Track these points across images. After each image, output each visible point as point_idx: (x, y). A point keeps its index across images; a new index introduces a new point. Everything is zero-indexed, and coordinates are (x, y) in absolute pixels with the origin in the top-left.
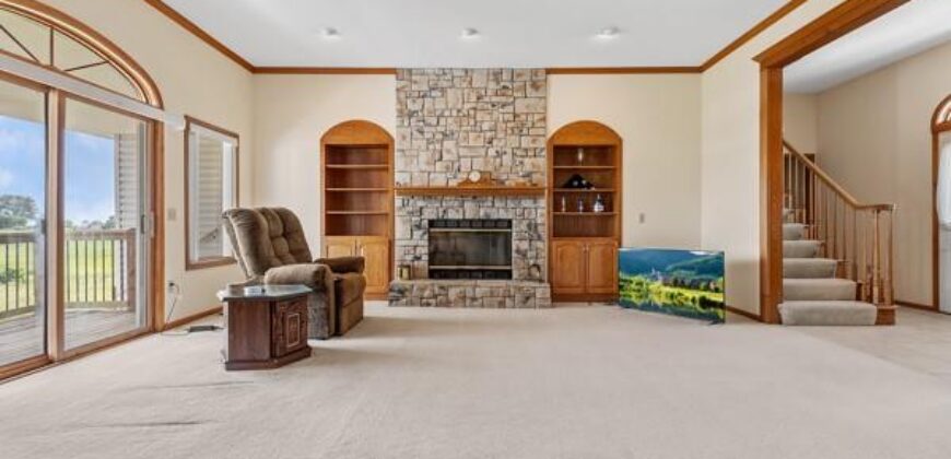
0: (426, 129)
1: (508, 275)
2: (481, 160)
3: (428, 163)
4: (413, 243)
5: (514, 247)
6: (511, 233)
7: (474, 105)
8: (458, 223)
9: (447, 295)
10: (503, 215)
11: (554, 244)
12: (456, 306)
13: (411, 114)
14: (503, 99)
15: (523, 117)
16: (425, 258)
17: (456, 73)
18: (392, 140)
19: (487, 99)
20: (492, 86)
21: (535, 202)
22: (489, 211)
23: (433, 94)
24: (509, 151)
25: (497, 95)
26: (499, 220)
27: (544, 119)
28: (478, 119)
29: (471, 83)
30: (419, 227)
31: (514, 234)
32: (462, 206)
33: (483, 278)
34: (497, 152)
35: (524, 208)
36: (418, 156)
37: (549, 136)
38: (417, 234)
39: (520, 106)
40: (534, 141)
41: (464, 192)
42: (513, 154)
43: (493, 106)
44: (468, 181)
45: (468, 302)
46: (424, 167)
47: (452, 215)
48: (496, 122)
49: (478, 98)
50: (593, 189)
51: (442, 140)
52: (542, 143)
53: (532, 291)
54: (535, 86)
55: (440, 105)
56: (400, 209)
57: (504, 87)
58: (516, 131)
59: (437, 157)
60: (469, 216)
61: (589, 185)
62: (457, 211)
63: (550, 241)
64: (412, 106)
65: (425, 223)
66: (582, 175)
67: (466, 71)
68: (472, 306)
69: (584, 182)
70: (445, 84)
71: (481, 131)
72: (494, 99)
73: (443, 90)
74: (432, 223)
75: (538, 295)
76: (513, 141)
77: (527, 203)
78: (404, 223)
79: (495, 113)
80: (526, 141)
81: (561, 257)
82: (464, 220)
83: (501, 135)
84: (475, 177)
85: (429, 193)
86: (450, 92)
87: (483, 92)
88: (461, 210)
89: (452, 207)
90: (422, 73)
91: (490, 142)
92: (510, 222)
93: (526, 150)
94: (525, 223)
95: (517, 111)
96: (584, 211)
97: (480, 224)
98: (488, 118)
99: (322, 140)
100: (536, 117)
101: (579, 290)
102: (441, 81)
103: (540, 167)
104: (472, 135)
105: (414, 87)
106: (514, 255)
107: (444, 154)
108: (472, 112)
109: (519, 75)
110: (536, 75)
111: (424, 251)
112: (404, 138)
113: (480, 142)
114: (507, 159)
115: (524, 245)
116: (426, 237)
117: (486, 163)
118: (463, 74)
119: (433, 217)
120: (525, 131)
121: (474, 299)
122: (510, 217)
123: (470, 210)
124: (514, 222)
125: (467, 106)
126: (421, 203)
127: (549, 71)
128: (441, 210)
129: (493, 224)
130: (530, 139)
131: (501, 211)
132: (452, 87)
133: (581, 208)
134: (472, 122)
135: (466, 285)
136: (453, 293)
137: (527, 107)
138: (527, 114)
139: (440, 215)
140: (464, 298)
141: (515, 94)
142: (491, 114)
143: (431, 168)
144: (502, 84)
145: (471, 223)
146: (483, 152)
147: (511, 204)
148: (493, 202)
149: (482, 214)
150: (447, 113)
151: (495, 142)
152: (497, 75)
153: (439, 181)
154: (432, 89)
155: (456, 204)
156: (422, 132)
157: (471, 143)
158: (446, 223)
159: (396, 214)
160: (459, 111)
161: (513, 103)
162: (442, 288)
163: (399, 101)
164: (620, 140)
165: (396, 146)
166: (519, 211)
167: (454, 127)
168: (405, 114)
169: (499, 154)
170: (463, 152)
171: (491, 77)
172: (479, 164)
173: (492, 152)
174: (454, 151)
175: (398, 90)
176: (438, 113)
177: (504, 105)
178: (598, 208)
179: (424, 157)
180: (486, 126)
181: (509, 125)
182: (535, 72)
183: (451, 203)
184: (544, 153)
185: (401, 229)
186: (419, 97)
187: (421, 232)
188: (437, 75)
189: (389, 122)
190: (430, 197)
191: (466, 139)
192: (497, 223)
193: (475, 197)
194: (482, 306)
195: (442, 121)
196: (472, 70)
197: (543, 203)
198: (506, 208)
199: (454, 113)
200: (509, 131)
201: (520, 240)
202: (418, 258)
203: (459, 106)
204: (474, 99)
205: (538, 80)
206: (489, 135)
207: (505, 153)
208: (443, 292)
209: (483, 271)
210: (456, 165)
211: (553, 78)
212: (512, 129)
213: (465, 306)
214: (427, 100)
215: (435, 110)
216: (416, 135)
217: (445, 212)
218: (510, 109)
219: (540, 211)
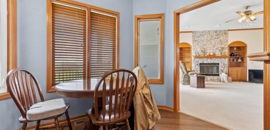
1: (218, 75)
4: (196, 68)
5: (220, 69)
6: (219, 66)
8: (206, 64)
9: (207, 79)
10: (217, 62)
11: (230, 69)
12: (209, 81)
13: (196, 41)
14: (217, 37)
15: (222, 41)
17: (206, 32)
18: (191, 46)
20: (215, 34)
21: (225, 59)
22: (214, 61)
23: (201, 36)
25: (216, 36)
27: (227, 41)
28: (212, 41)
29: (210, 34)
30: (197, 65)
31: (220, 67)
35: (223, 61)
37: (228, 44)
39: (222, 38)
40: (225, 46)
41: (210, 57)
43: (215, 38)
44: (210, 55)
47: (205, 62)
48: (216, 42)
49: (212, 37)
50: (237, 56)
51: (203, 46)
52: (227, 46)
54: (225, 34)
55: (202, 39)
56: (193, 61)
57: (218, 34)
58: (221, 44)
60: (209, 62)
63: (228, 68)
64: (196, 39)
65: (199, 64)
66: (234, 53)
67: (209, 31)
68: (213, 81)
69: (235, 55)
72: (215, 37)
73: (203, 35)
74: (200, 64)
76: (220, 46)
77: (223, 59)
78: (194, 64)
80: (223, 46)
81: (232, 72)
82: (208, 63)
83: (217, 45)
84: (212, 54)
86: (205, 36)
87: (213, 35)
90: (198, 32)
91: (214, 46)
92: (219, 64)
93: (223, 48)
94: (223, 64)
96: (236, 61)
97: (211, 64)
98: (214, 41)
100: (225, 41)
101: (236, 79)
102: (203, 33)
103: (227, 52)
104: (210, 45)
105: (197, 35)
106: (220, 71)
108: (210, 40)
109: (221, 32)
111: (199, 70)
112: (194, 46)
113: (212, 46)
115: (223, 69)
116: (199, 67)
118: (208, 32)
119: (201, 63)
120: (223, 44)
121: (214, 80)
123: (209, 61)
126: (198, 60)
127: (229, 30)
132: (205, 35)
133: (235, 60)
134: (210, 42)
135: (212, 77)
137: (223, 38)
138: (223, 40)
140: (211, 80)
141: (220, 36)
142: (214, 40)
144: (217, 34)
145: (209, 64)
146: (213, 48)
147: (219, 59)
148: (215, 59)
149: (212, 62)
150: (204, 40)
151: (215, 46)
152: (216, 32)
154: (200, 35)
155: (206, 60)
156: (198, 44)
157: (210, 47)
158: (203, 64)
159: (192, 62)
160: (207, 40)
161: (220, 38)
163: (193, 38)
164: (246, 45)
165: (192, 48)
166: (221, 61)
167: (206, 44)
168: (194, 41)
171: (215, 32)
172: (212, 51)
173: (215, 48)
174: (206, 48)
175: (193, 36)
176: (202, 40)
177: (218, 38)
178: (240, 60)
180: (213, 43)
181: (219, 43)
182: (225, 30)
184: (227, 48)
185: (193, 65)
186: (198, 37)
187: (198, 66)
188: (202, 32)
189: (191, 43)
190: (200, 58)
192: (215, 64)
194: (216, 81)
195: (203, 42)
196: (210, 31)
197: (227, 59)
199: (206, 40)
200: (219, 44)
201: (222, 67)
204: (210, 37)
205: (226, 32)
206: (214, 45)
209: (212, 74)
210: (206, 51)
212: (220, 43)
214: (200, 38)
216: (197, 45)
217: (203, 61)
218: (219, 39)
219: (226, 61)
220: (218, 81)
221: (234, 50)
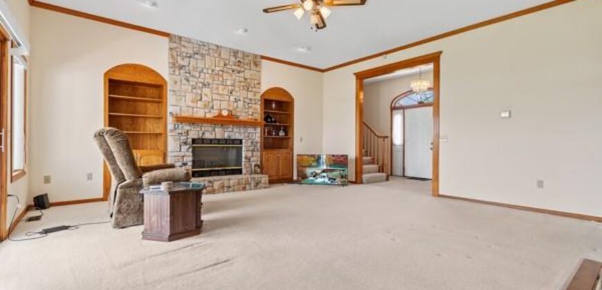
0: (191, 79)
1: (240, 172)
2: (226, 103)
3: (193, 102)
4: (181, 154)
5: (243, 155)
6: (241, 148)
7: (221, 68)
8: (211, 141)
9: (213, 186)
10: (238, 136)
11: (264, 153)
12: (219, 192)
13: (181, 67)
15: (249, 81)
16: (190, 164)
17: (211, 47)
18: (166, 82)
19: (229, 67)
20: (233, 59)
21: (255, 130)
22: (230, 134)
23: (196, 56)
24: (242, 99)
25: (235, 65)
26: (236, 140)
27: (259, 84)
28: (224, 77)
29: (220, 55)
30: (185, 143)
31: (244, 149)
32: (214, 131)
33: (226, 174)
34: (235, 99)
35: (250, 133)
36: (185, 96)
37: (262, 92)
38: (184, 148)
39: (247, 74)
40: (255, 95)
41: (219, 121)
42: (244, 102)
43: (233, 71)
44: (220, 115)
45: (226, 189)
46: (190, 104)
47: (208, 136)
48: (234, 81)
49: (225, 65)
50: (278, 124)
51: (202, 87)
52: (258, 97)
53: (260, 179)
54: (256, 64)
55: (201, 65)
56: (172, 131)
57: (239, 61)
58: (246, 88)
59: (199, 98)
60: (219, 136)
61: (275, 122)
62: (212, 134)
63: (261, 151)
64: (181, 62)
65: (190, 140)
66: (271, 115)
67: (217, 47)
68: (227, 191)
69: (273, 120)
70: (204, 52)
71: (226, 85)
72: (234, 67)
74: (194, 141)
75: (263, 182)
76: (244, 93)
77: (251, 130)
78: (175, 140)
79: (234, 75)
80: (250, 95)
81: (268, 160)
82: (215, 139)
83: (237, 89)
84: (225, 113)
85: (193, 121)
86: (207, 58)
87: (227, 62)
88: (214, 133)
89: (208, 131)
90: (189, 41)
91: (231, 93)
92: (241, 141)
93: (251, 100)
94: (250, 141)
95: (246, 77)
96: (275, 135)
97: (224, 142)
98: (230, 78)
99: (106, 74)
100: (256, 82)
101: (276, 178)
102: (202, 49)
103: (258, 111)
104: (221, 87)
105: (183, 49)
106: (243, 159)
107: (203, 97)
108: (221, 73)
109: (247, 56)
110: (256, 58)
111: (189, 159)
112: (176, 82)
113: (226, 92)
114: (240, 104)
115: (249, 154)
116: (191, 150)
117: (229, 105)
118: (216, 48)
119: (196, 137)
120: (250, 89)
121: (229, 187)
122: (241, 138)
123: (219, 133)
124: (243, 141)
125: (217, 69)
126: (187, 127)
127: (263, 57)
128: (201, 133)
129: (232, 142)
130: (252, 93)
131: (237, 134)
132: (209, 55)
133: (274, 133)
134: (221, 79)
135: (225, 179)
136: (216, 185)
137: (251, 75)
138: (251, 79)
139: (201, 135)
140: (223, 187)
141: (246, 67)
142: (231, 75)
143: (195, 105)
144: (238, 59)
145: (219, 141)
146: (227, 98)
147: (242, 130)
148: (232, 129)
149: (226, 136)
150: (205, 71)
151: (234, 93)
152: (236, 53)
153: (200, 114)
154: (195, 53)
155: (211, 129)
156: (188, 80)
157: (221, 92)
158: (203, 141)
159: (169, 134)
160: (213, 71)
161: (243, 72)
162: (210, 182)
163: (172, 57)
164: (293, 100)
165: (169, 87)
166: (246, 134)
167: (210, 81)
168: (174, 65)
169: (236, 101)
170: (215, 97)
171: (232, 54)
172: (224, 105)
173: (232, 99)
174: (209, 95)
175: (171, 49)
176: (199, 69)
177: (239, 72)
178: (282, 134)
179: (189, 97)
180: (229, 83)
181: (242, 84)
182: (255, 56)
183: (207, 128)
184: (259, 103)
185: (172, 145)
186: (186, 57)
187: (186, 147)
188: (199, 45)
189: (164, 70)
190: (193, 124)
191: (218, 89)
192: (234, 141)
193: (222, 125)
194: (234, 191)
195: (202, 74)
196: (221, 47)
197: (259, 130)
198: (240, 133)
199: (210, 71)
200: (242, 88)
201: (248, 151)
202: (185, 164)
203: (213, 68)
204: (223, 65)
205: (257, 60)
206: (230, 88)
207: (240, 100)
208: (210, 185)
209: (225, 170)
210: (211, 104)
211: (264, 61)
212: (243, 86)
213: (224, 192)
214: (192, 60)
215: (197, 68)
216: (184, 81)
217: (203, 133)
218: (242, 75)
219: (257, 135)
220: (239, 190)
221: (271, 109)
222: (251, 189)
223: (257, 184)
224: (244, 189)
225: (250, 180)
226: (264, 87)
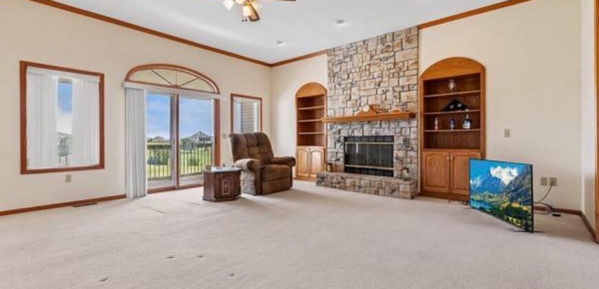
0: (342, 82)
1: (391, 174)
2: (373, 97)
3: (343, 103)
4: (335, 150)
5: (395, 155)
6: (392, 146)
7: (368, 62)
8: (360, 139)
9: (345, 183)
10: (387, 133)
11: (425, 154)
12: (350, 190)
13: (335, 75)
14: (387, 55)
15: (401, 64)
16: (342, 160)
17: (359, 44)
18: (326, 91)
19: (376, 57)
20: (380, 47)
21: (409, 123)
22: (378, 130)
23: (346, 60)
24: (391, 89)
25: (382, 53)
27: (417, 63)
28: (372, 71)
29: (367, 48)
30: (339, 141)
31: (395, 147)
32: (362, 128)
34: (383, 91)
35: (402, 128)
36: (338, 99)
37: (420, 74)
38: (338, 145)
39: (399, 57)
40: (408, 80)
41: (362, 119)
42: (394, 91)
43: (381, 60)
44: (362, 112)
45: (357, 188)
46: (341, 105)
47: (357, 134)
48: (383, 71)
49: (371, 57)
51: (351, 87)
52: (414, 80)
53: (397, 186)
54: (409, 41)
55: (350, 66)
56: (330, 131)
57: (388, 46)
58: (396, 74)
59: (348, 98)
60: (366, 134)
61: (463, 108)
62: (359, 131)
63: (421, 151)
64: (336, 70)
65: (342, 139)
66: (456, 100)
67: (364, 42)
68: (358, 191)
69: (460, 105)
70: (352, 53)
71: (373, 78)
72: (381, 56)
73: (351, 56)
74: (346, 139)
75: (401, 189)
76: (394, 82)
77: (403, 124)
78: (332, 139)
79: (382, 64)
80: (403, 81)
81: (430, 164)
82: (363, 136)
83: (385, 79)
84: (366, 109)
85: (345, 121)
86: (355, 57)
87: (374, 53)
88: (361, 130)
89: (357, 129)
90: (340, 49)
91: (379, 85)
92: (392, 137)
93: (403, 87)
94: (402, 138)
95: (397, 61)
96: (454, 128)
97: (374, 139)
98: (377, 69)
99: (296, 95)
100: (411, 62)
101: (445, 190)
102: (350, 51)
103: (414, 99)
104: (367, 82)
105: (336, 58)
106: (395, 160)
107: (352, 96)
108: (368, 67)
109: (398, 35)
110: (410, 33)
111: (341, 155)
112: (331, 89)
113: (372, 86)
114: (390, 95)
115: (401, 154)
116: (342, 147)
117: (376, 99)
118: (362, 43)
119: (346, 135)
120: (402, 74)
121: (360, 187)
122: (392, 134)
123: (368, 130)
124: (395, 138)
125: (365, 64)
126: (340, 127)
127: (420, 27)
128: (350, 130)
129: (382, 139)
130: (405, 78)
131: (386, 131)
132: (356, 53)
133: (452, 126)
134: (368, 73)
136: (348, 182)
137: (404, 56)
138: (403, 62)
139: (350, 133)
140: (354, 186)
141: (395, 50)
142: (379, 66)
143: (345, 106)
144: (386, 44)
145: (367, 138)
146: (374, 92)
147: (392, 125)
148: (381, 125)
149: (373, 133)
150: (353, 71)
151: (382, 84)
152: (383, 39)
153: (349, 113)
154: (345, 58)
155: (358, 126)
156: (340, 84)
157: (367, 87)
158: (353, 138)
159: (328, 133)
160: (360, 68)
161: (394, 55)
162: (342, 178)
163: (329, 69)
164: (483, 69)
165: (328, 95)
166: (398, 130)
167: (358, 79)
168: (332, 75)
169: (385, 92)
170: (362, 93)
171: (379, 42)
172: (372, 100)
173: (380, 91)
174: (357, 93)
175: (328, 62)
176: (349, 71)
177: (387, 58)
178: (467, 125)
179: (341, 98)
180: (375, 75)
181: (391, 71)
182: (409, 30)
183: (355, 127)
184: (416, 87)
185: (330, 143)
186: (338, 64)
187: (340, 144)
188: (348, 49)
189: (324, 81)
190: (344, 123)
191: (365, 85)
192: (384, 138)
193: (369, 122)
194: (365, 192)
195: (351, 75)
196: (368, 40)
197: (416, 123)
198: (389, 128)
199: (358, 69)
200: (391, 76)
201: (399, 150)
202: (338, 160)
203: (360, 65)
204: (368, 58)
205: (412, 35)
206: (378, 80)
207: (388, 91)
208: (343, 181)
209: (376, 170)
210: (359, 102)
211: (424, 31)
212: (393, 74)
213: (355, 191)
214: (344, 65)
215: (347, 70)
216: (337, 86)
217: (353, 132)
218: (392, 60)
219: (414, 130)
220: (370, 193)
221: (449, 91)
222: (385, 195)
223: (393, 191)
224: (377, 193)
225: (383, 184)
226: (424, 66)
